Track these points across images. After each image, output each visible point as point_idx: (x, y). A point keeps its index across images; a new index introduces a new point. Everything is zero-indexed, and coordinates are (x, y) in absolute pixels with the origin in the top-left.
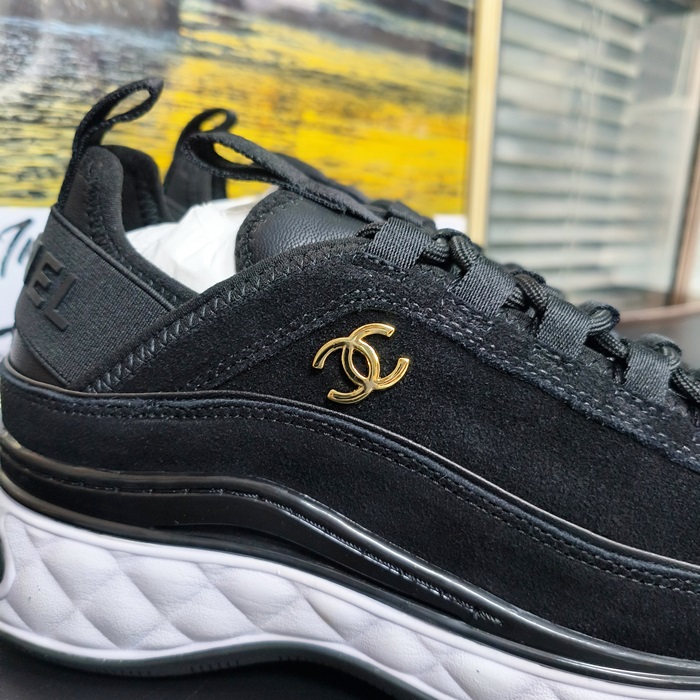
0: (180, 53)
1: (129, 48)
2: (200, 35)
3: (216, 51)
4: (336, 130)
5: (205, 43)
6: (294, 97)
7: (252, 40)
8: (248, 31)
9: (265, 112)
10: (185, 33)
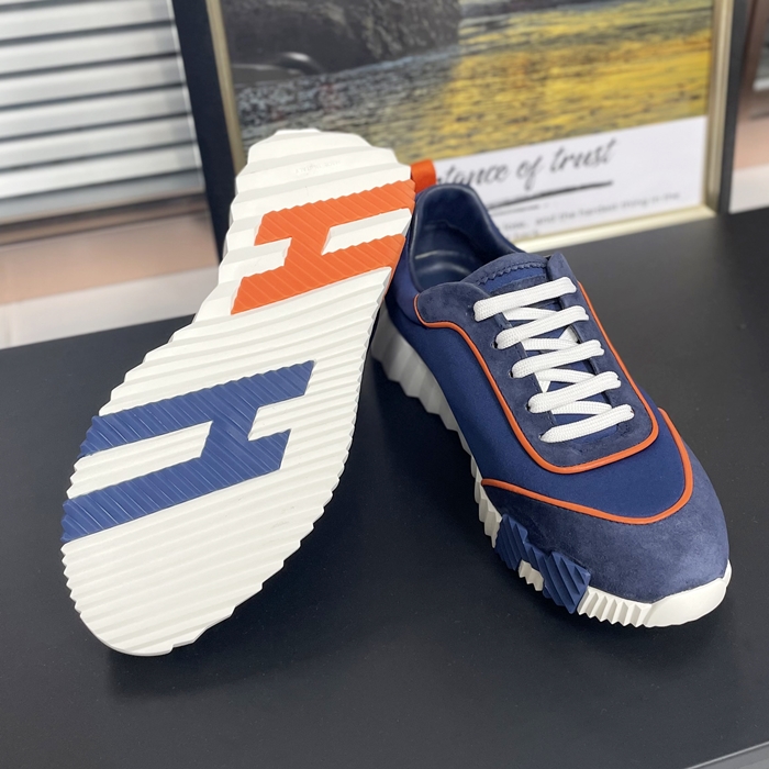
0: (458, 56)
1: (427, 63)
2: (472, 41)
3: (483, 47)
4: (578, 75)
5: (476, 44)
6: (543, 60)
7: (510, 32)
8: (507, 26)
9: (520, 77)
10: (462, 42)
